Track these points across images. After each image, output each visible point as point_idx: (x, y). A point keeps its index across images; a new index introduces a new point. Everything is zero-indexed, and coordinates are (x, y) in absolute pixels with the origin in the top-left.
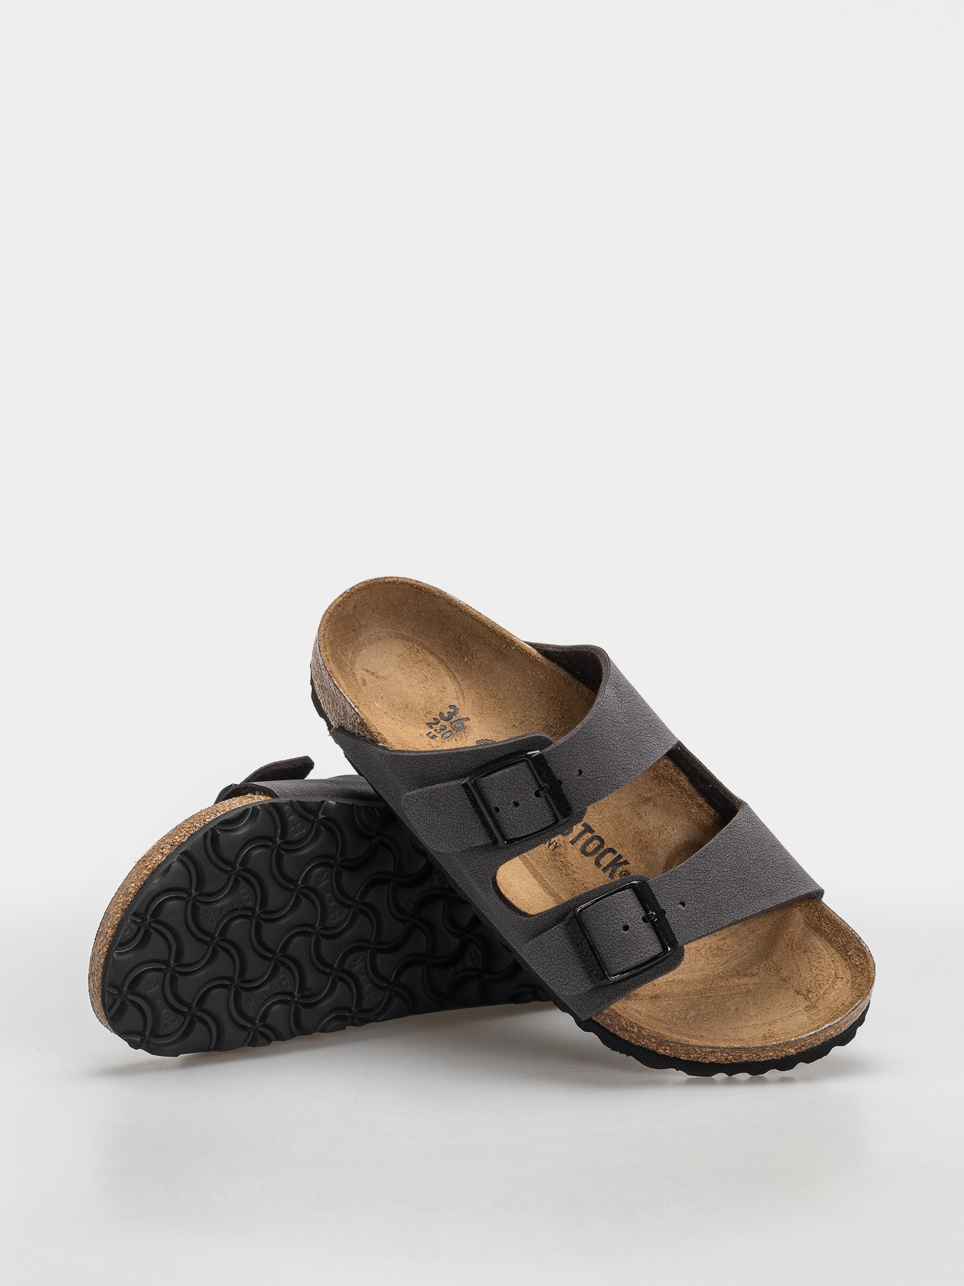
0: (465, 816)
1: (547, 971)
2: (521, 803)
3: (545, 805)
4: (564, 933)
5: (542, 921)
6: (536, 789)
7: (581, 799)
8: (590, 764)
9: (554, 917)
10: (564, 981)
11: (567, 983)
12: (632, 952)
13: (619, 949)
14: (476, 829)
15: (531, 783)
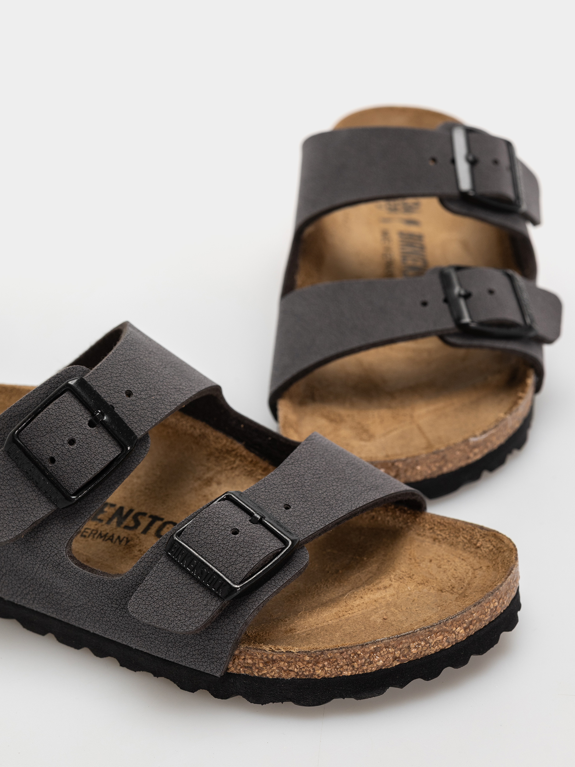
0: (18, 491)
1: (162, 616)
2: (77, 437)
3: (103, 434)
4: (168, 566)
5: (140, 570)
6: (89, 419)
7: (140, 420)
8: (138, 384)
9: (151, 560)
10: (186, 616)
11: (190, 618)
12: (252, 552)
13: (236, 554)
14: (35, 499)
15: (81, 414)
